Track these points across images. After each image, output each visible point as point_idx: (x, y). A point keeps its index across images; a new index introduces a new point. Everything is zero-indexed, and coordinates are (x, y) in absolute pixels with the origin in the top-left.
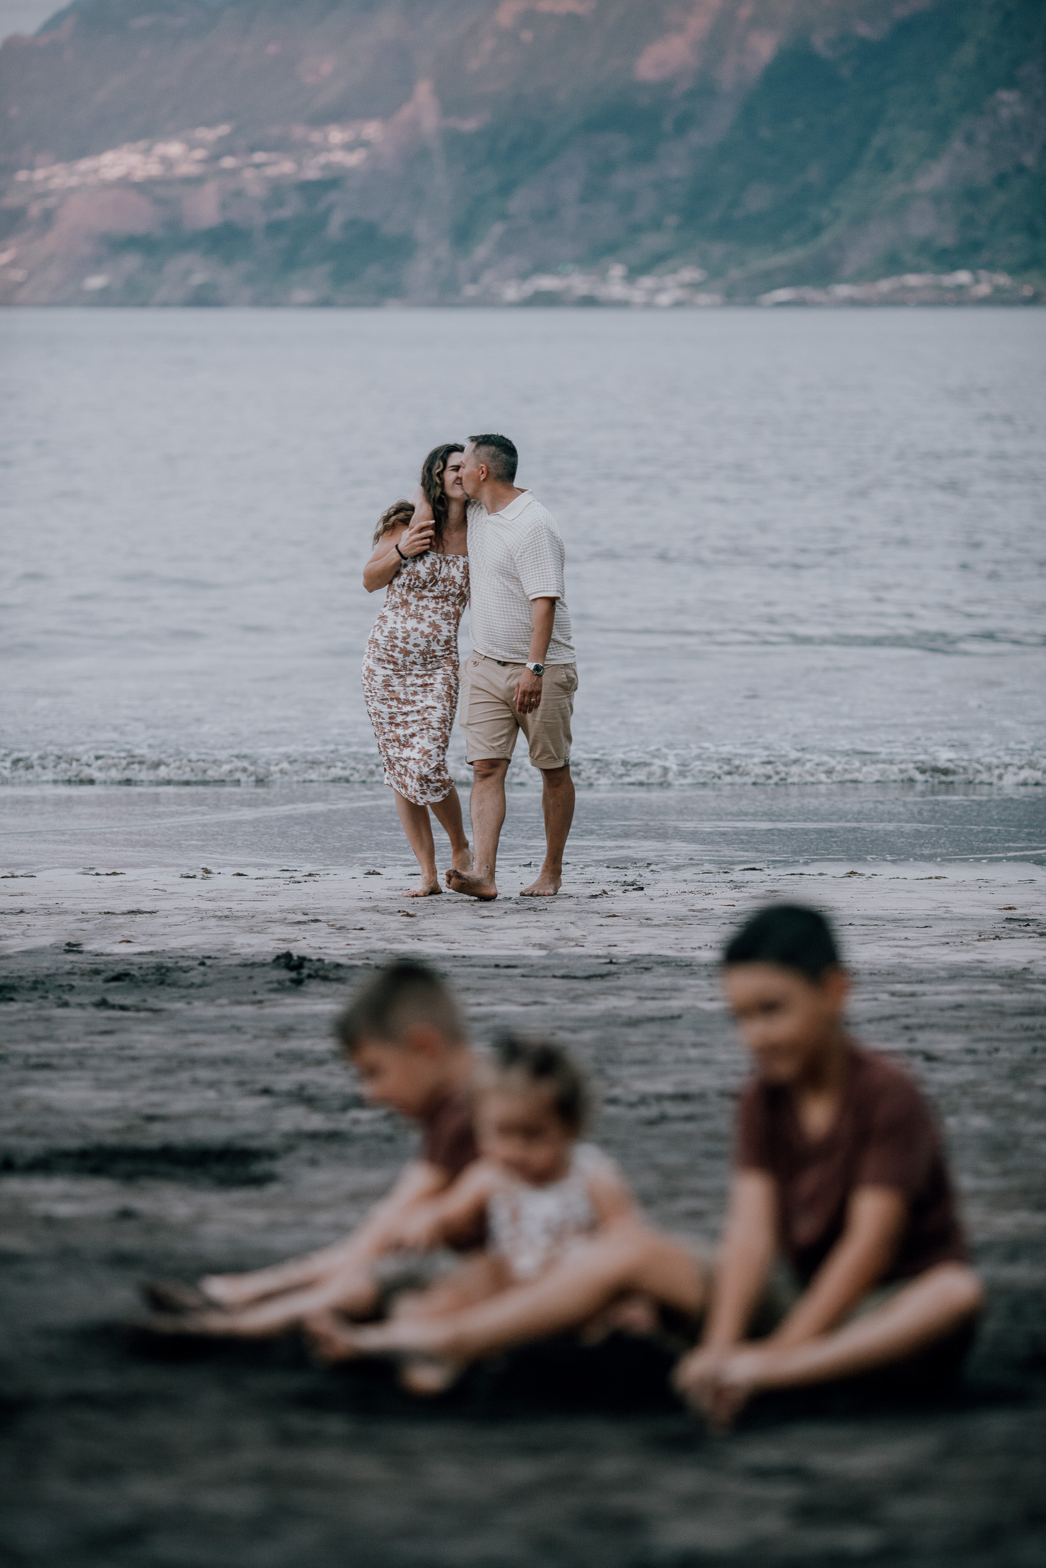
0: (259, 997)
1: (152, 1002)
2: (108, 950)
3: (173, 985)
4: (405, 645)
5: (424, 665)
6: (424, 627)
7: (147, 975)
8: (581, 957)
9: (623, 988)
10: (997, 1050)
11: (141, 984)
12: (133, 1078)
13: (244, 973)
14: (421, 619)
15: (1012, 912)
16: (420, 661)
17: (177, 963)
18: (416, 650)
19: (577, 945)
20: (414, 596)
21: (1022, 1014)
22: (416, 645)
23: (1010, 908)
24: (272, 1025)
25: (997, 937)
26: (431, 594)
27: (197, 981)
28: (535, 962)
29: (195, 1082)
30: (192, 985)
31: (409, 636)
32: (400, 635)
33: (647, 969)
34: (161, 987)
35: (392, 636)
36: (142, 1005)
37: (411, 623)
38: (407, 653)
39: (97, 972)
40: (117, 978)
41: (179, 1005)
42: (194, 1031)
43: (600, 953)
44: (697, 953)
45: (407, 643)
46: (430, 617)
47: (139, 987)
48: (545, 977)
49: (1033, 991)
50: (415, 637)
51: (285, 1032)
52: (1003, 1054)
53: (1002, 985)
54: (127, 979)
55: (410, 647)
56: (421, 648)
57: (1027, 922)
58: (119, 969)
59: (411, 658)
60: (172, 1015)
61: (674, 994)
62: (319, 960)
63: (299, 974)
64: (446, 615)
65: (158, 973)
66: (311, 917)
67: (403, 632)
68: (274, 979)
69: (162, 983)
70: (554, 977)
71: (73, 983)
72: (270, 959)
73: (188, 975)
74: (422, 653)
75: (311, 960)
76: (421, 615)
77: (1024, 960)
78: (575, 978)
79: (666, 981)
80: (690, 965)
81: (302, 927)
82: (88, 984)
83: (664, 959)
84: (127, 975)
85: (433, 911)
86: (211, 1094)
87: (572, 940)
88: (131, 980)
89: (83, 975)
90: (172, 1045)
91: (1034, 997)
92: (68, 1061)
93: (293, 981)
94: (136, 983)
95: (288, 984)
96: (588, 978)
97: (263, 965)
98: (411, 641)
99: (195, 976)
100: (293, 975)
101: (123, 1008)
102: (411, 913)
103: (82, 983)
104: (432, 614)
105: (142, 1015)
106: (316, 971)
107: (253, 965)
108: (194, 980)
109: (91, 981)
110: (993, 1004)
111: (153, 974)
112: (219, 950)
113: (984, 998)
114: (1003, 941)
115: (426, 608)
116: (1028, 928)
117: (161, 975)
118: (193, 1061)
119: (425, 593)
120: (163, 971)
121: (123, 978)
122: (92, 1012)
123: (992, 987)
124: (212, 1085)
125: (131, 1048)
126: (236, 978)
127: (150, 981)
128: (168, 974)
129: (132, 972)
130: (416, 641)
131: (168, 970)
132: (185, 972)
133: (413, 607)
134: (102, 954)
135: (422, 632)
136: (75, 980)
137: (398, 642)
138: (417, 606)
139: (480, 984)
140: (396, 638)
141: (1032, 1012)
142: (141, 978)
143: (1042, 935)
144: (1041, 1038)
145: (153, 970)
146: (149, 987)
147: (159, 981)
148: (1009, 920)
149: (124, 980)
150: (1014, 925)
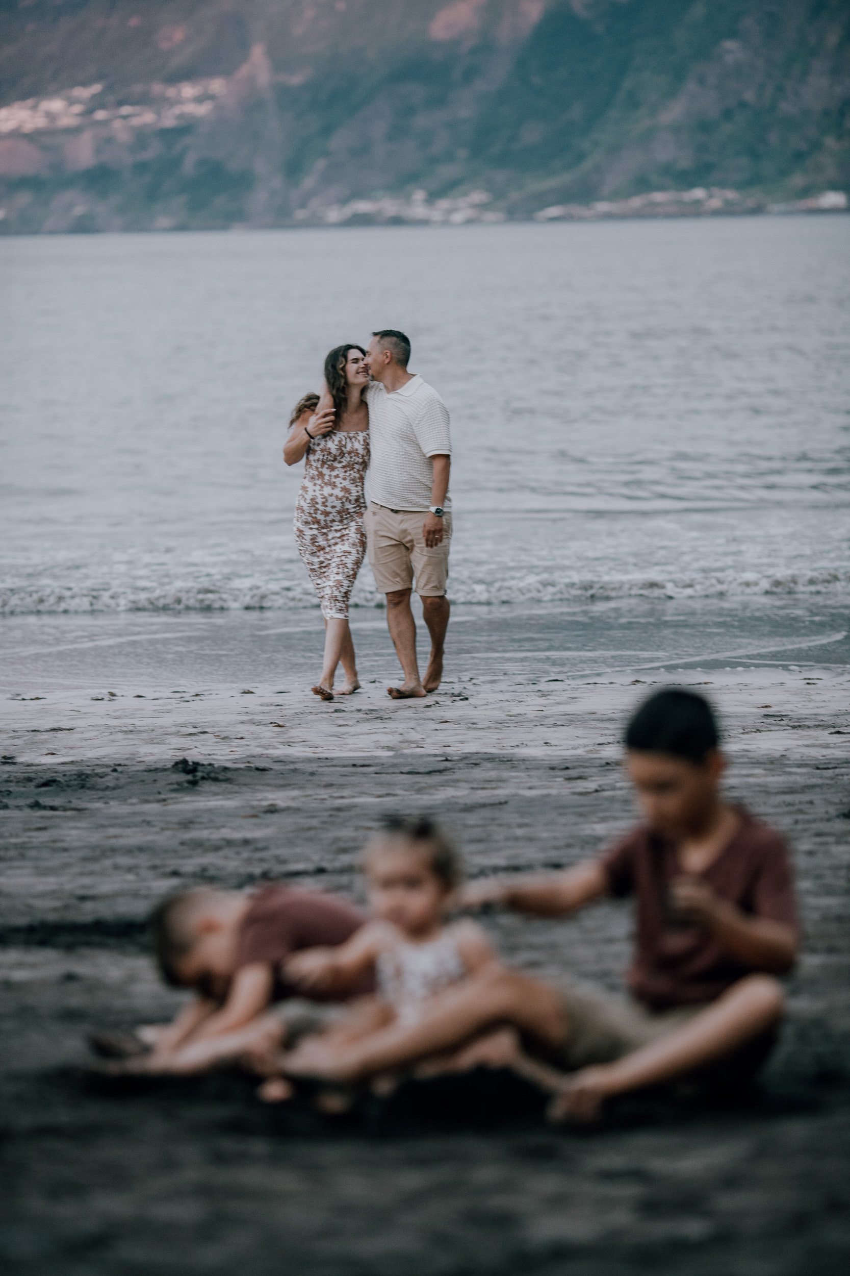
0: (162, 796)
1: (76, 803)
2: (37, 761)
3: (92, 788)
4: (324, 508)
5: (341, 521)
6: (338, 492)
7: (70, 780)
8: (422, 756)
9: (457, 781)
11: (66, 788)
12: (66, 866)
13: (150, 777)
14: (334, 485)
15: (769, 709)
16: (338, 518)
17: (93, 770)
18: (333, 510)
19: (418, 747)
20: (327, 468)
21: (784, 793)
22: (333, 507)
23: (766, 707)
24: (175, 819)
25: (758, 731)
26: (340, 465)
27: (111, 784)
28: (384, 761)
29: (116, 867)
30: (107, 788)
31: (327, 500)
32: (320, 500)
33: (476, 764)
34: (82, 791)
35: (314, 501)
36: (69, 805)
37: (327, 490)
38: (327, 514)
39: (30, 780)
40: (46, 784)
41: (98, 805)
42: (112, 826)
43: (437, 752)
44: (516, 750)
45: (326, 506)
46: (341, 483)
47: (64, 791)
48: (394, 773)
49: (790, 773)
50: (332, 501)
51: (186, 824)
53: (765, 770)
54: (54, 784)
55: (329, 509)
56: (337, 509)
57: (782, 717)
58: (48, 776)
59: (330, 517)
60: (93, 813)
61: (500, 784)
62: (210, 765)
63: (195, 776)
64: (353, 480)
65: (80, 779)
66: (201, 730)
67: (322, 498)
68: (174, 781)
69: (83, 787)
70: (402, 773)
71: (11, 789)
72: (169, 765)
73: (103, 780)
74: (339, 512)
75: (203, 765)
76: (334, 482)
77: (781, 748)
78: (418, 773)
79: (493, 774)
80: (511, 761)
81: (193, 738)
82: (23, 789)
83: (490, 756)
84: (54, 781)
85: (299, 722)
86: (130, 877)
87: (413, 742)
88: (57, 785)
89: (18, 782)
90: (95, 838)
91: (792, 778)
92: (12, 853)
93: (189, 782)
94: (62, 788)
95: (186, 785)
96: (429, 773)
97: (165, 770)
98: (329, 504)
99: (110, 781)
100: (190, 777)
101: (53, 808)
102: (281, 723)
103: (18, 789)
104: (343, 481)
105: (69, 813)
106: (208, 774)
107: (156, 770)
108: (109, 784)
109: (24, 787)
110: (759, 785)
111: (75, 780)
112: (127, 759)
113: (751, 780)
114: (763, 733)
115: (337, 476)
116: (782, 723)
117: (82, 780)
118: (114, 850)
119: (336, 464)
120: (83, 777)
121: (51, 783)
122: (28, 812)
123: (758, 771)
124: (130, 869)
125: (62, 841)
126: (143, 781)
127: (74, 785)
128: (87, 779)
129: (58, 779)
130: (334, 504)
131: (87, 776)
132: (101, 777)
133: (327, 478)
134: (32, 765)
135: (337, 496)
136: (11, 787)
137: (319, 506)
138: (330, 476)
139: (342, 780)
140: (317, 503)
141: (791, 791)
142: (65, 783)
143: (794, 727)
144: (800, 811)
145: (75, 777)
146: (73, 790)
147: (80, 785)
148: (766, 716)
149: (51, 786)
150: (770, 720)
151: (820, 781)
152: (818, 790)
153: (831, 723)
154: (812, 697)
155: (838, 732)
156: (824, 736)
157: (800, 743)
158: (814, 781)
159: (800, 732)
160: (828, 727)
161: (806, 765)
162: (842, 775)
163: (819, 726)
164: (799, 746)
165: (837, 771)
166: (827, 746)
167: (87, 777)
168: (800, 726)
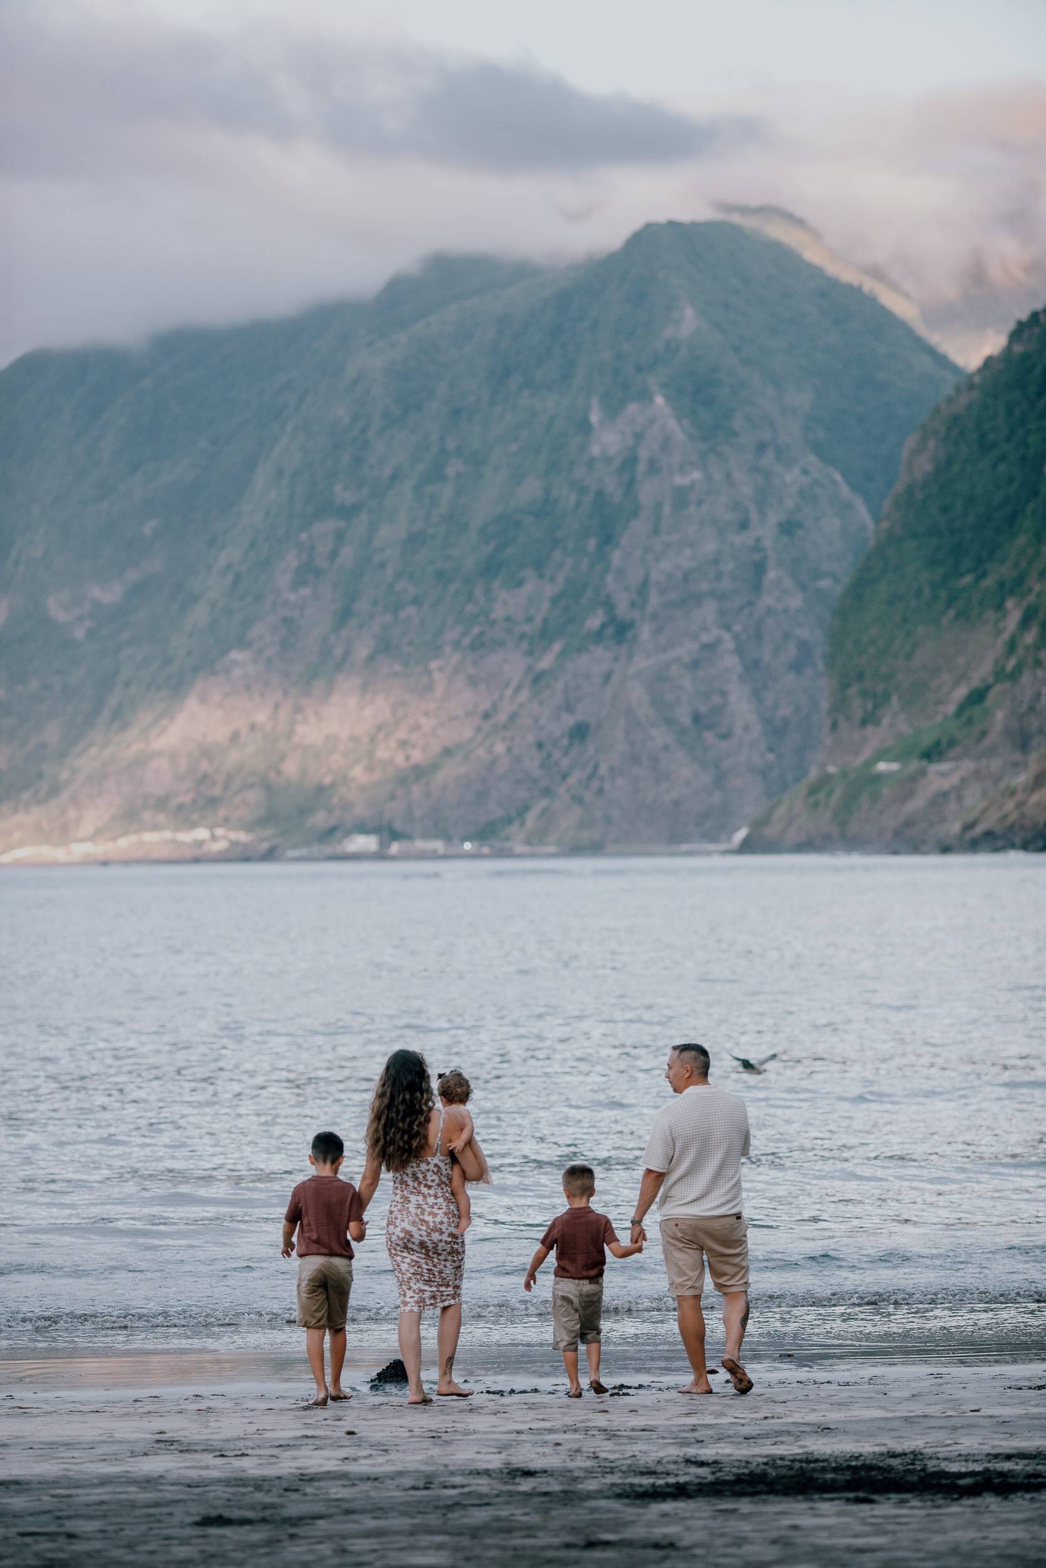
10: (122, 1530)
15: (163, 1435)
21: (149, 1506)
23: (161, 1433)
25: (146, 1454)
49: (162, 1490)
52: (127, 1532)
53: (140, 1487)
57: (172, 1442)
91: (161, 1495)
110: (129, 1500)
113: (123, 1496)
114: (150, 1457)
116: (172, 1447)
123: (132, 1489)
141: (157, 1505)
143: (181, 1451)
144: (159, 1521)
148: (158, 1441)
150: (162, 1445)
151: (186, 1497)
152: (182, 1504)
153: (219, 1447)
154: (210, 1424)
155: (222, 1456)
156: (209, 1459)
157: (182, 1465)
158: (181, 1497)
159: (187, 1456)
160: (215, 1451)
161: (180, 1484)
162: (209, 1492)
163: (206, 1450)
164: (180, 1468)
165: (207, 1488)
166: (207, 1468)
168: (187, 1450)
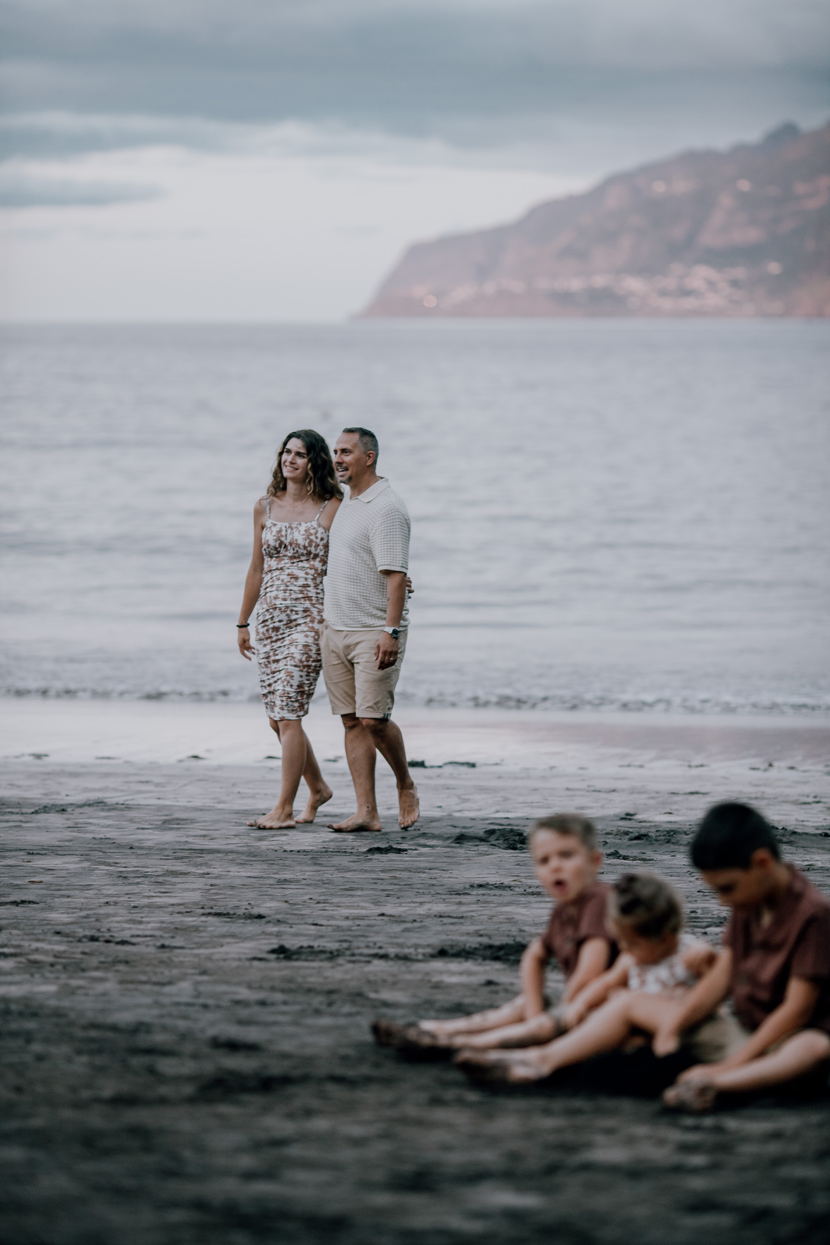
7: (660, 836)
11: (653, 842)
34: (668, 845)
40: (638, 838)
47: (652, 844)
54: (645, 838)
65: (668, 835)
69: (668, 842)
71: (608, 841)
82: (617, 841)
88: (647, 839)
94: (650, 841)
103: (614, 841)
117: (669, 836)
120: (672, 833)
121: (643, 837)
127: (661, 840)
128: (674, 836)
129: (650, 834)
142: (654, 838)
145: (665, 833)
146: (659, 844)
147: (667, 841)
149: (642, 839)
167: (675, 834)
